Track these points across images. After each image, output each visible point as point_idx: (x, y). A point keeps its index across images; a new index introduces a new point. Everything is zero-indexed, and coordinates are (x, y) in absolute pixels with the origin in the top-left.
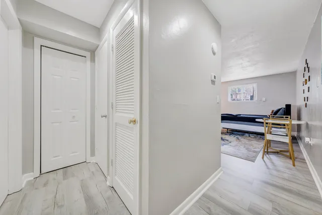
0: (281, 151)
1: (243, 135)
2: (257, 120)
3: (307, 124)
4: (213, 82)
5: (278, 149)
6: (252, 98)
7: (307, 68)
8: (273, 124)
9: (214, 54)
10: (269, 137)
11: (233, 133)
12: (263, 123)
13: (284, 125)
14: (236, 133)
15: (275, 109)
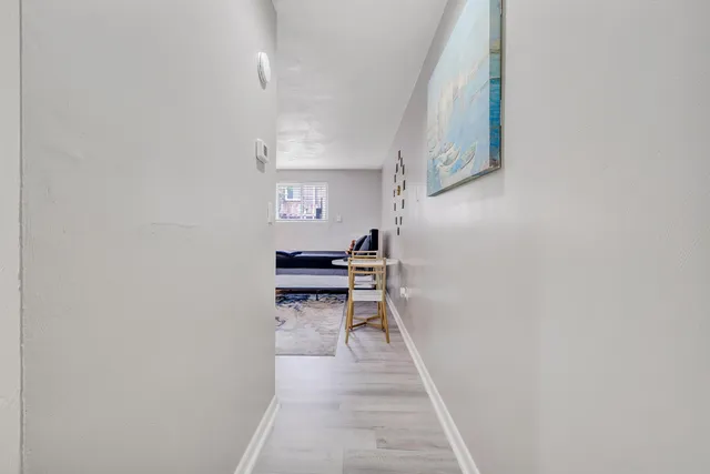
0: (368, 320)
1: (305, 299)
2: (334, 262)
3: (400, 264)
4: (261, 163)
5: (365, 317)
6: (319, 211)
7: (401, 168)
8: (358, 268)
9: (263, 82)
10: (355, 296)
11: (285, 299)
12: (346, 267)
13: (371, 269)
14: (290, 296)
15: (357, 239)
